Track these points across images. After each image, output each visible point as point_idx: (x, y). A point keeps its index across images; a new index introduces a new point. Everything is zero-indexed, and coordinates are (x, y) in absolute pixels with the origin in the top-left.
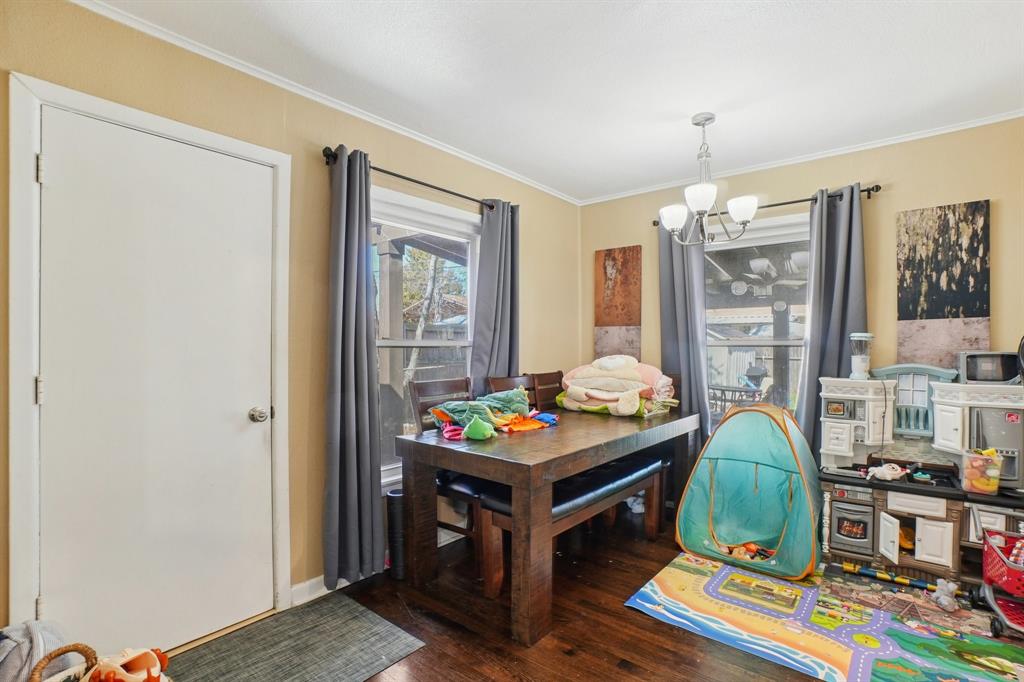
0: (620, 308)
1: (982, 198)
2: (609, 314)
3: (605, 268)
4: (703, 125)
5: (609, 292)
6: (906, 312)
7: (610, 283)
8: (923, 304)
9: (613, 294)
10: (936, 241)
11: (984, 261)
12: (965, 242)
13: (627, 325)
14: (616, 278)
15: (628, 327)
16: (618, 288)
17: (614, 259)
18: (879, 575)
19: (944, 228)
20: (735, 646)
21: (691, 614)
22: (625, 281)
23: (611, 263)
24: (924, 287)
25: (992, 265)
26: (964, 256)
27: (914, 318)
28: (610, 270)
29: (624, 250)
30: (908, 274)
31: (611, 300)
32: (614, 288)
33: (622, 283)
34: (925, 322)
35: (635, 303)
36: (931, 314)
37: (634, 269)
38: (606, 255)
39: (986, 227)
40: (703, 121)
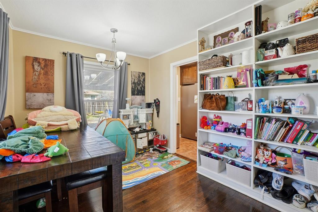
0: (43, 85)
1: (144, 72)
2: (36, 87)
3: (33, 66)
4: (114, 32)
5: (36, 77)
6: (133, 94)
7: (37, 74)
8: (136, 93)
9: (39, 78)
10: (138, 79)
11: (144, 85)
12: (142, 80)
13: (47, 93)
14: (40, 71)
15: (48, 94)
16: (41, 76)
17: (39, 62)
18: (139, 153)
19: (139, 77)
20: (147, 180)
21: (131, 181)
22: (46, 74)
23: (37, 64)
24: (136, 89)
25: (145, 86)
26: (142, 83)
27: (134, 95)
28: (36, 67)
29: (45, 60)
30: (134, 85)
31: (37, 81)
32: (39, 75)
33: (44, 74)
34: (136, 96)
35: (51, 83)
36: (137, 95)
37: (51, 69)
38: (34, 60)
39: (145, 78)
40: (115, 31)
